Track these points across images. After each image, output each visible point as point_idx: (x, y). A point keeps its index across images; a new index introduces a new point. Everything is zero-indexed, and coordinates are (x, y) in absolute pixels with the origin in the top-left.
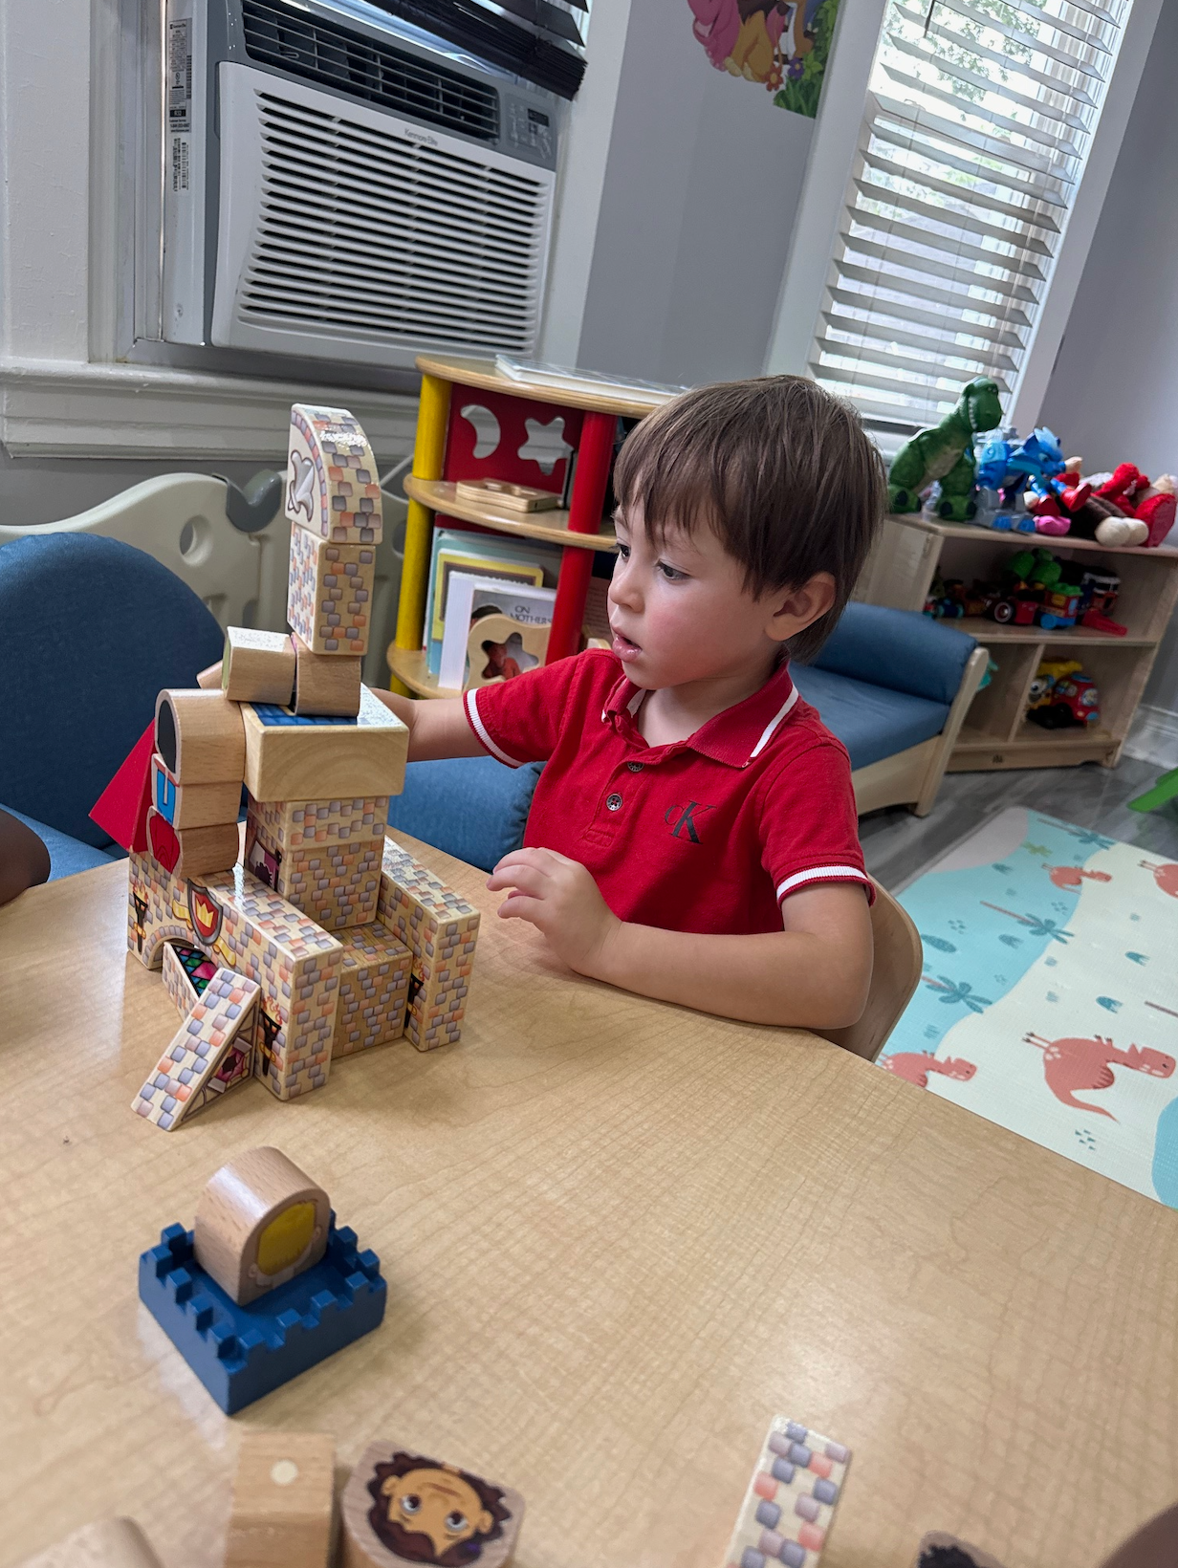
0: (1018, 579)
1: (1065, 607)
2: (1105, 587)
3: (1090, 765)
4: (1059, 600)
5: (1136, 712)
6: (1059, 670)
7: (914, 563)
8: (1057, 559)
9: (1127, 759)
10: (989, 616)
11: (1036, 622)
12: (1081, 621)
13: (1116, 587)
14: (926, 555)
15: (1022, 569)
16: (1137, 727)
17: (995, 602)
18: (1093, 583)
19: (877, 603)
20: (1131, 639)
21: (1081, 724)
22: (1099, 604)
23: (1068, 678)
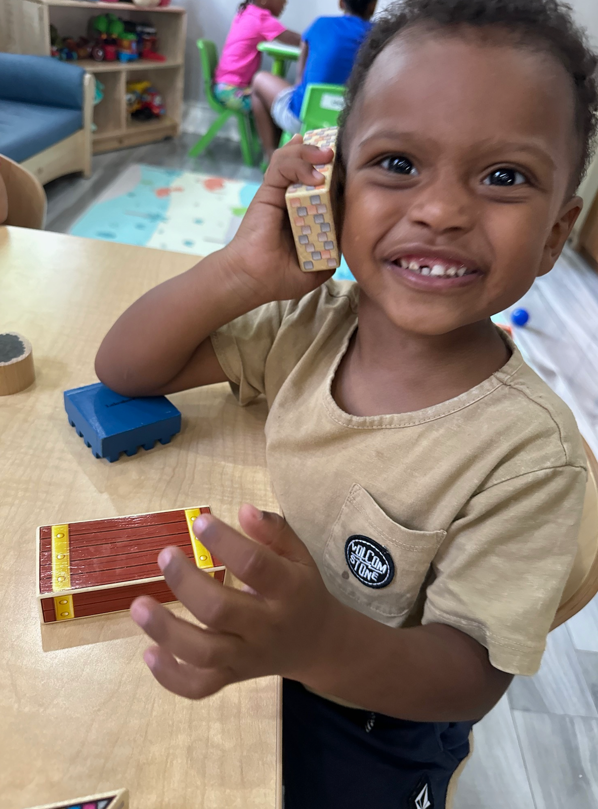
0: (100, 33)
1: (130, 48)
2: (149, 34)
3: (168, 139)
4: (125, 43)
5: (182, 107)
6: (140, 87)
7: (36, 24)
8: (120, 19)
9: (185, 134)
10: (91, 57)
11: (117, 58)
12: (141, 55)
13: (155, 34)
14: (41, 18)
15: (102, 26)
16: (185, 115)
17: (93, 48)
18: (143, 33)
19: (24, 53)
20: (168, 63)
21: (157, 117)
22: (148, 45)
23: (146, 91)
